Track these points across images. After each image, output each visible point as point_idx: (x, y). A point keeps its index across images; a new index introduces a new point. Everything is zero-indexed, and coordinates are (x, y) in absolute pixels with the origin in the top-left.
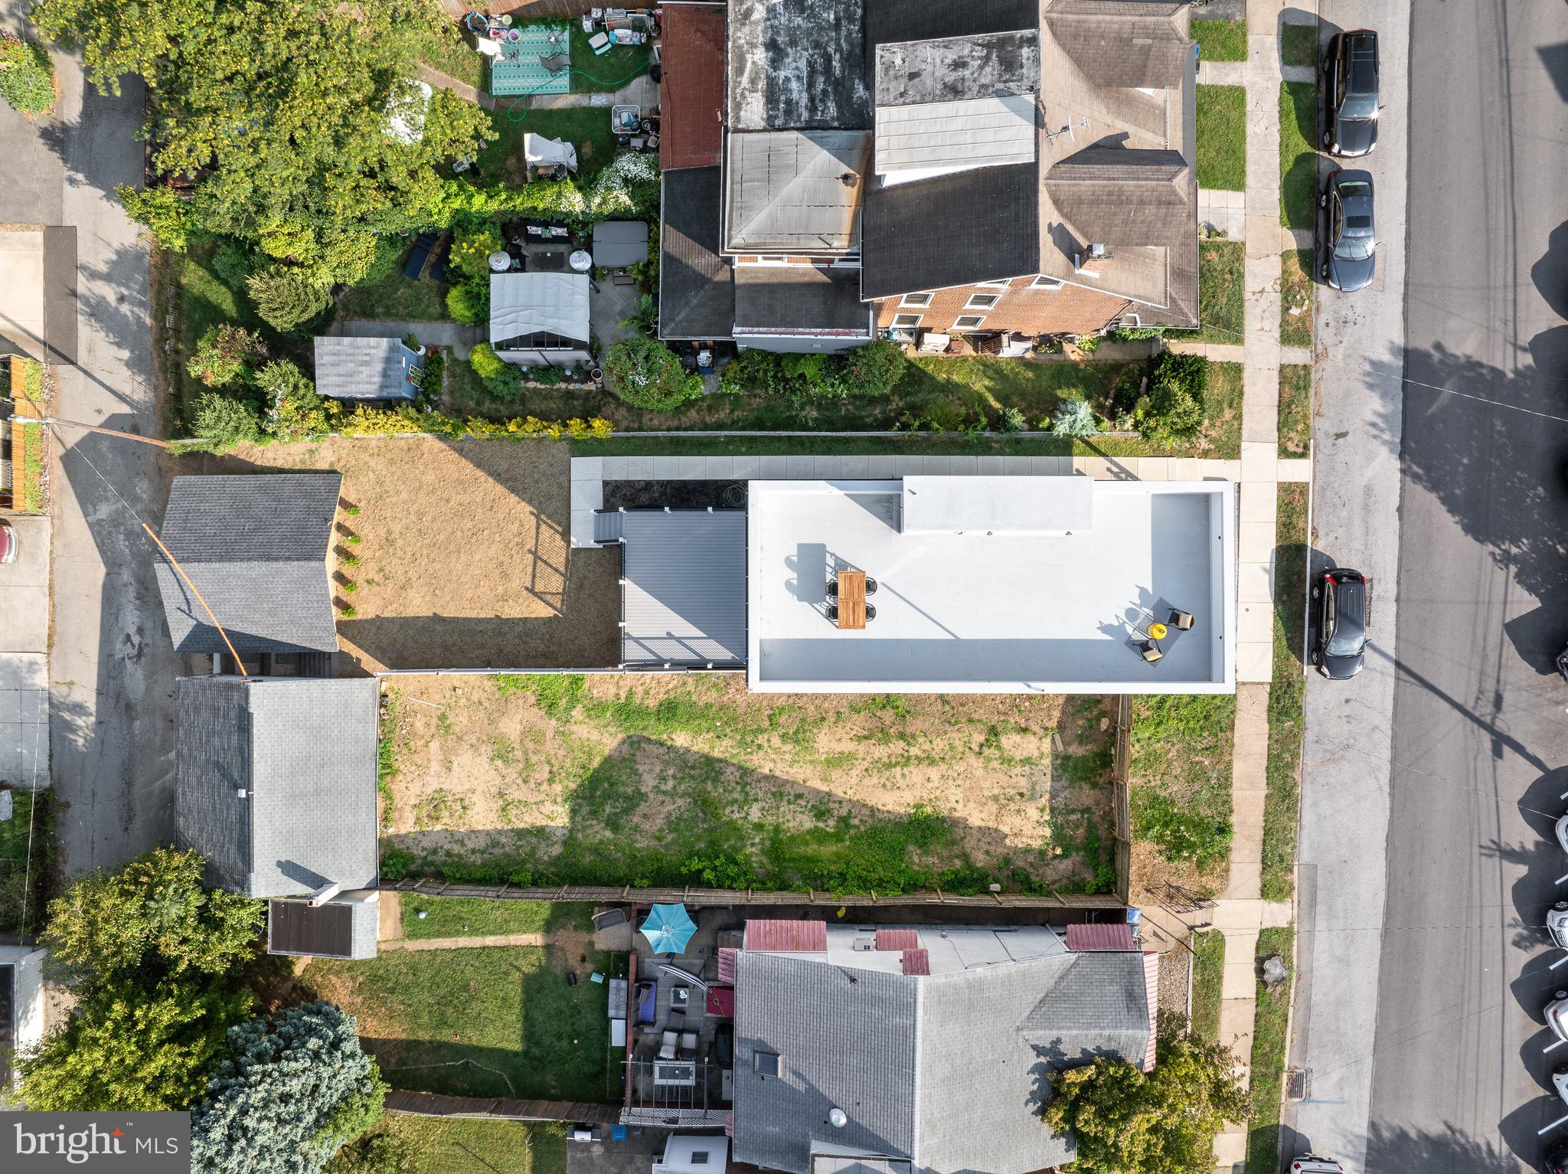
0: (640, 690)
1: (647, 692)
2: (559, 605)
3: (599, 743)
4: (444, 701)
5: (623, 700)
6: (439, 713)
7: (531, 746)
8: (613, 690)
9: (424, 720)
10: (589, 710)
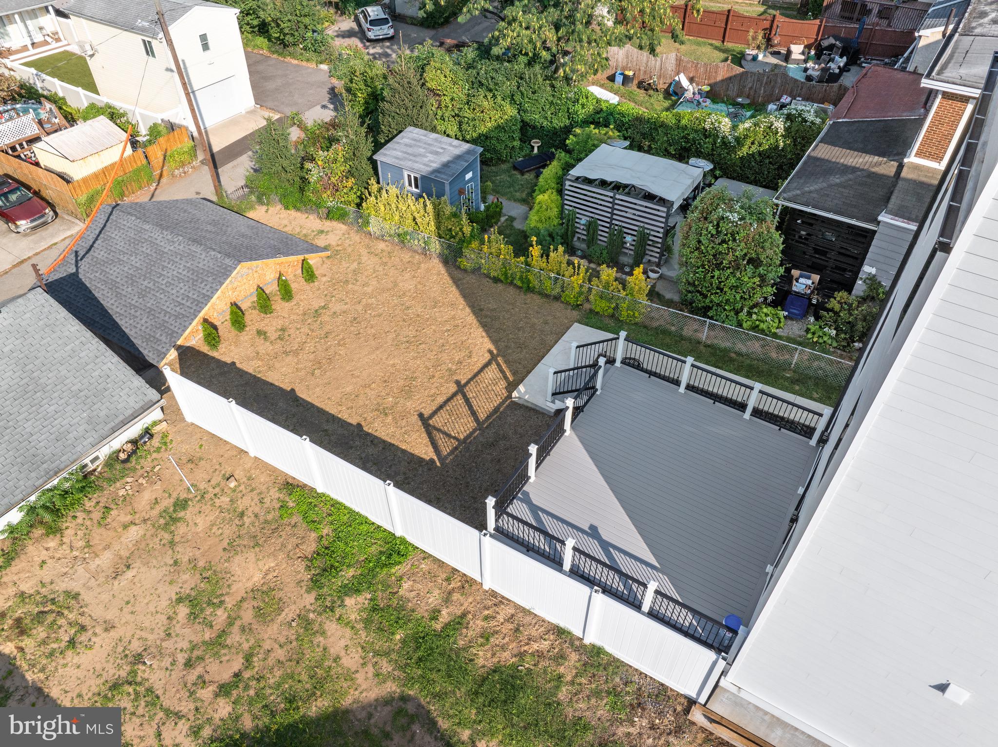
0: (477, 625)
1: (486, 636)
2: (445, 451)
3: (349, 676)
4: (202, 486)
5: (438, 626)
6: (183, 496)
7: (248, 615)
8: (434, 599)
9: (159, 494)
10: (374, 609)
